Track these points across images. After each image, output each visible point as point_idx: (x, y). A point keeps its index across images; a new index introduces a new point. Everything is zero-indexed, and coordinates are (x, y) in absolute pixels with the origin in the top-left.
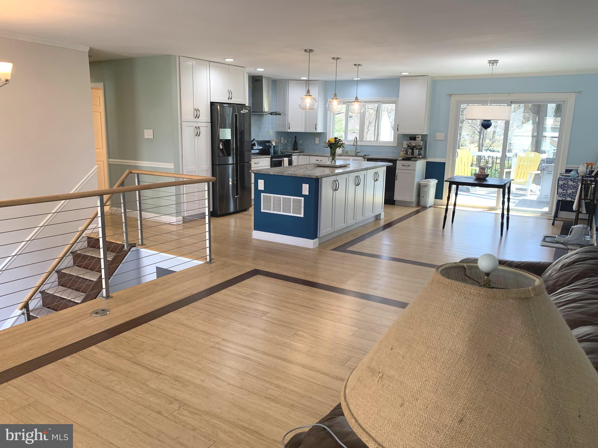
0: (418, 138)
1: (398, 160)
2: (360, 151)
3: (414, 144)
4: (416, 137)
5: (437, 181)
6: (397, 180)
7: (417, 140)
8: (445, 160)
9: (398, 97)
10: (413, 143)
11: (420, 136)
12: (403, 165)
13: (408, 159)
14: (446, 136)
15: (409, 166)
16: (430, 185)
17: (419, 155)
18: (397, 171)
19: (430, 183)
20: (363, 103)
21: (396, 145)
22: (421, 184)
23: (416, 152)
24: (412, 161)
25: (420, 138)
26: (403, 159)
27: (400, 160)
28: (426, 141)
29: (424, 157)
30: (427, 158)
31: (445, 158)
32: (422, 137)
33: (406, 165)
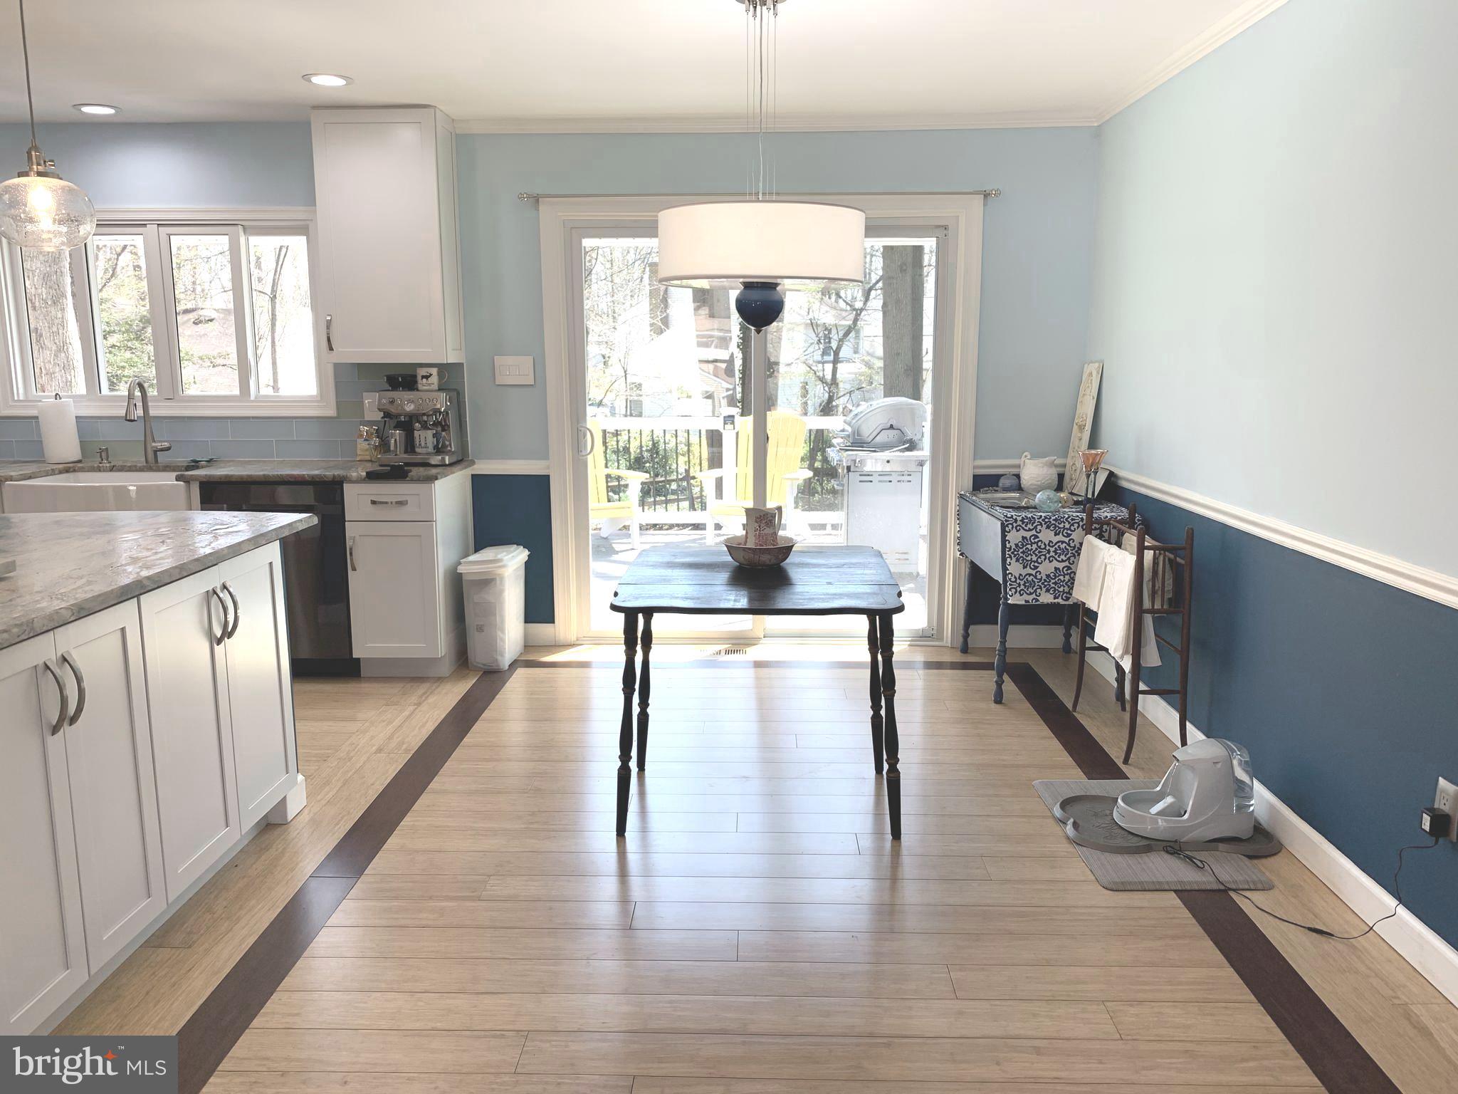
0: (427, 377)
1: (351, 481)
2: (166, 445)
3: (410, 408)
4: (415, 376)
5: (527, 553)
6: (354, 569)
7: (420, 387)
8: (548, 468)
9: (315, 205)
10: (407, 403)
11: (434, 371)
12: (374, 502)
13: (396, 473)
14: (539, 366)
15: (400, 503)
16: (502, 578)
17: (439, 450)
18: (351, 530)
19: (500, 571)
20: (152, 228)
21: (331, 412)
22: (465, 578)
23: (425, 438)
24: (413, 480)
25: (434, 379)
26: (372, 477)
27: (360, 481)
28: (458, 394)
29: (462, 460)
30: (473, 463)
31: (545, 456)
32: (440, 375)
33: (386, 503)
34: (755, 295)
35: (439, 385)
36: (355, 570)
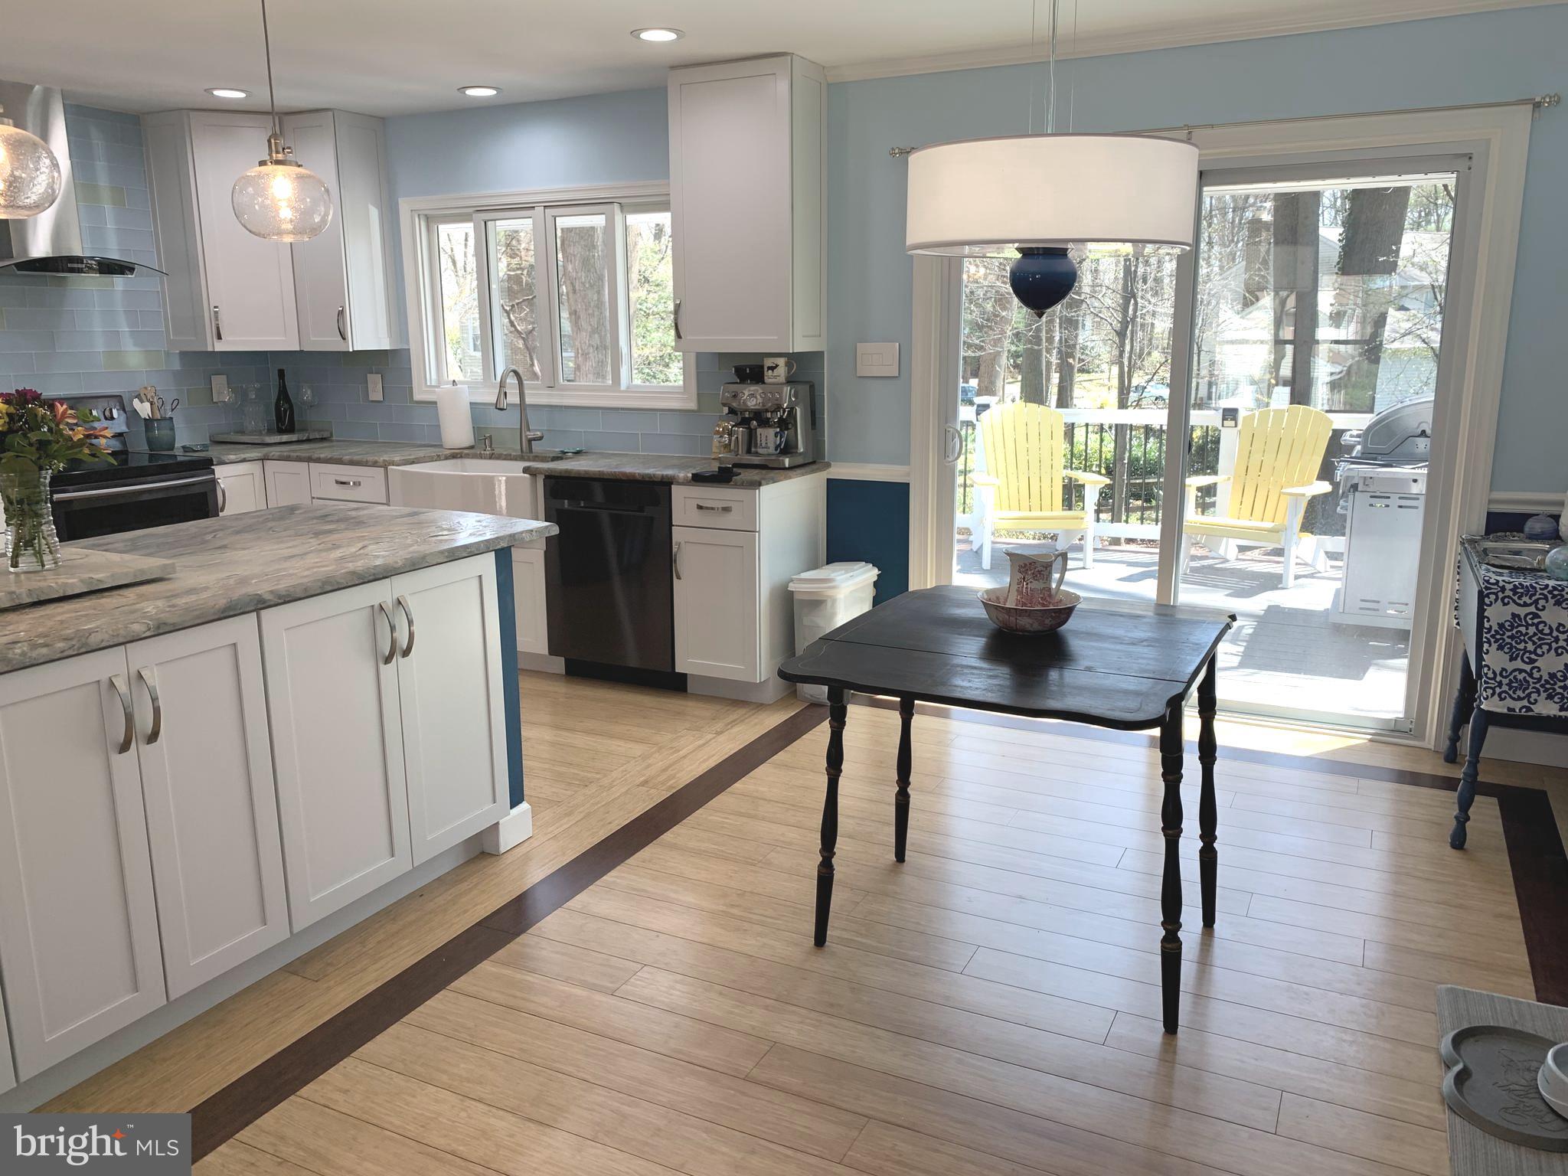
0: (772, 368)
1: (679, 484)
2: (539, 434)
3: (752, 404)
4: (762, 367)
5: (875, 572)
7: (767, 380)
8: (908, 474)
10: (752, 397)
11: (781, 361)
12: (700, 507)
13: (723, 477)
14: (904, 359)
15: (727, 510)
16: (834, 601)
17: (787, 449)
18: (677, 535)
19: (830, 593)
20: (540, 210)
21: (692, 405)
22: (797, 597)
23: (768, 438)
24: (737, 486)
25: (781, 372)
26: (698, 479)
27: (686, 483)
28: (812, 387)
29: (814, 461)
30: (828, 465)
31: (904, 459)
32: (788, 365)
33: (713, 509)
34: (1037, 265)
35: (787, 378)
36: (680, 579)
